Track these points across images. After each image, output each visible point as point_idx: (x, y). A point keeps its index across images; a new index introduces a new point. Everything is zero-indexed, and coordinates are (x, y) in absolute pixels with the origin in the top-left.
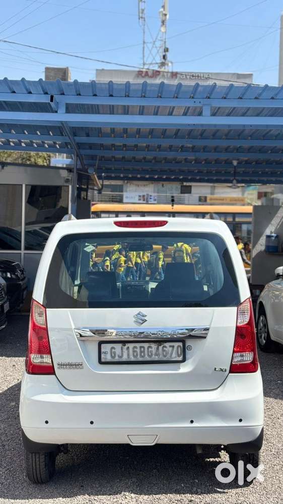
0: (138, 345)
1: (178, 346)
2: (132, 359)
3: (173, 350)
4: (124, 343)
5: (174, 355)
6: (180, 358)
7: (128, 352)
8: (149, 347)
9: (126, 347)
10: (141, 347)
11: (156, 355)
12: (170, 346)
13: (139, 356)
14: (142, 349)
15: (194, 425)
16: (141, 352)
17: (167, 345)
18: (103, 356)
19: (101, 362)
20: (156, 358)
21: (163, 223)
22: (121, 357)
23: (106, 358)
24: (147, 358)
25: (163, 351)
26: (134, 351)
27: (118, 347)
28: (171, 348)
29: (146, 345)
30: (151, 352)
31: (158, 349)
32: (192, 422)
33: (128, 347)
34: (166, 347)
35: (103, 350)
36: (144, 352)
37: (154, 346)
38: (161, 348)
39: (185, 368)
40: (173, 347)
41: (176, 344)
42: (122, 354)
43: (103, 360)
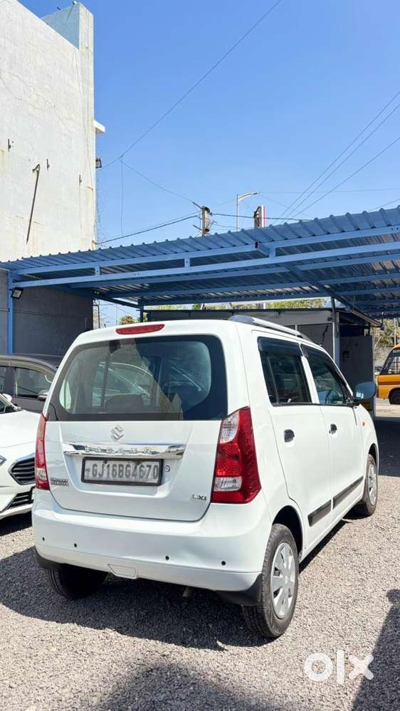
0: (118, 463)
1: (156, 466)
2: (111, 478)
3: (149, 470)
4: (105, 460)
5: (150, 477)
6: (156, 481)
7: (109, 470)
8: (128, 466)
9: (106, 465)
10: (120, 465)
11: (134, 475)
12: (148, 466)
13: (117, 476)
14: (121, 468)
15: (169, 562)
16: (120, 471)
17: (144, 464)
18: (86, 474)
19: (83, 480)
20: (133, 479)
21: (160, 327)
22: (101, 475)
23: (88, 476)
24: (125, 479)
25: (141, 470)
26: (114, 470)
27: (100, 463)
28: (148, 468)
29: (125, 463)
30: (129, 471)
31: (136, 468)
32: (167, 558)
33: (109, 465)
34: (142, 466)
35: (86, 467)
36: (122, 471)
37: (132, 465)
38: (138, 467)
39: (162, 493)
40: (150, 466)
41: (154, 464)
42: (103, 472)
43: (86, 478)
